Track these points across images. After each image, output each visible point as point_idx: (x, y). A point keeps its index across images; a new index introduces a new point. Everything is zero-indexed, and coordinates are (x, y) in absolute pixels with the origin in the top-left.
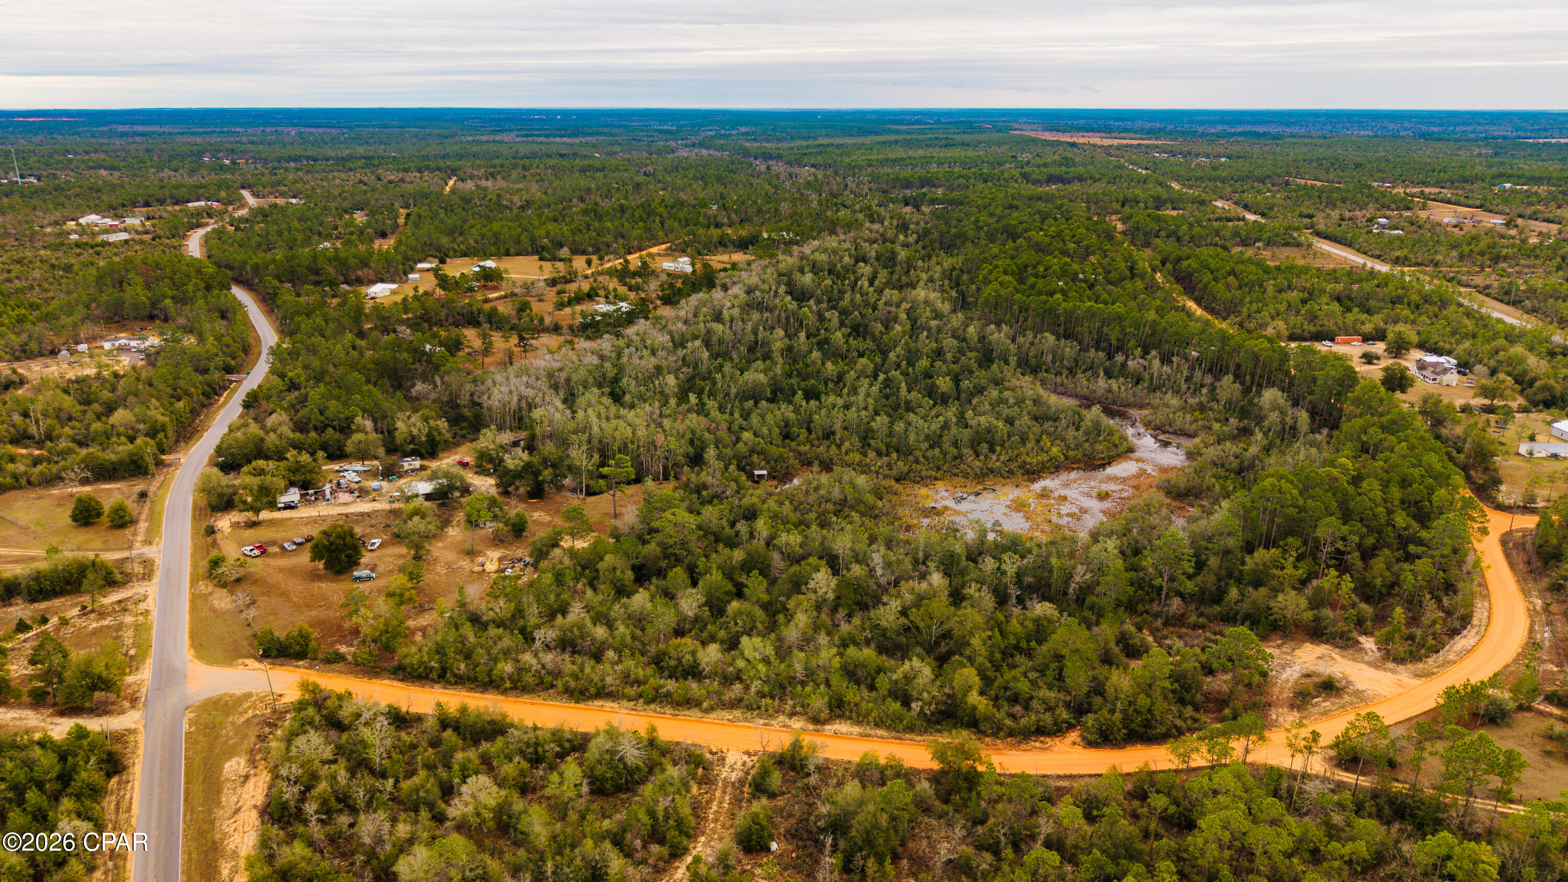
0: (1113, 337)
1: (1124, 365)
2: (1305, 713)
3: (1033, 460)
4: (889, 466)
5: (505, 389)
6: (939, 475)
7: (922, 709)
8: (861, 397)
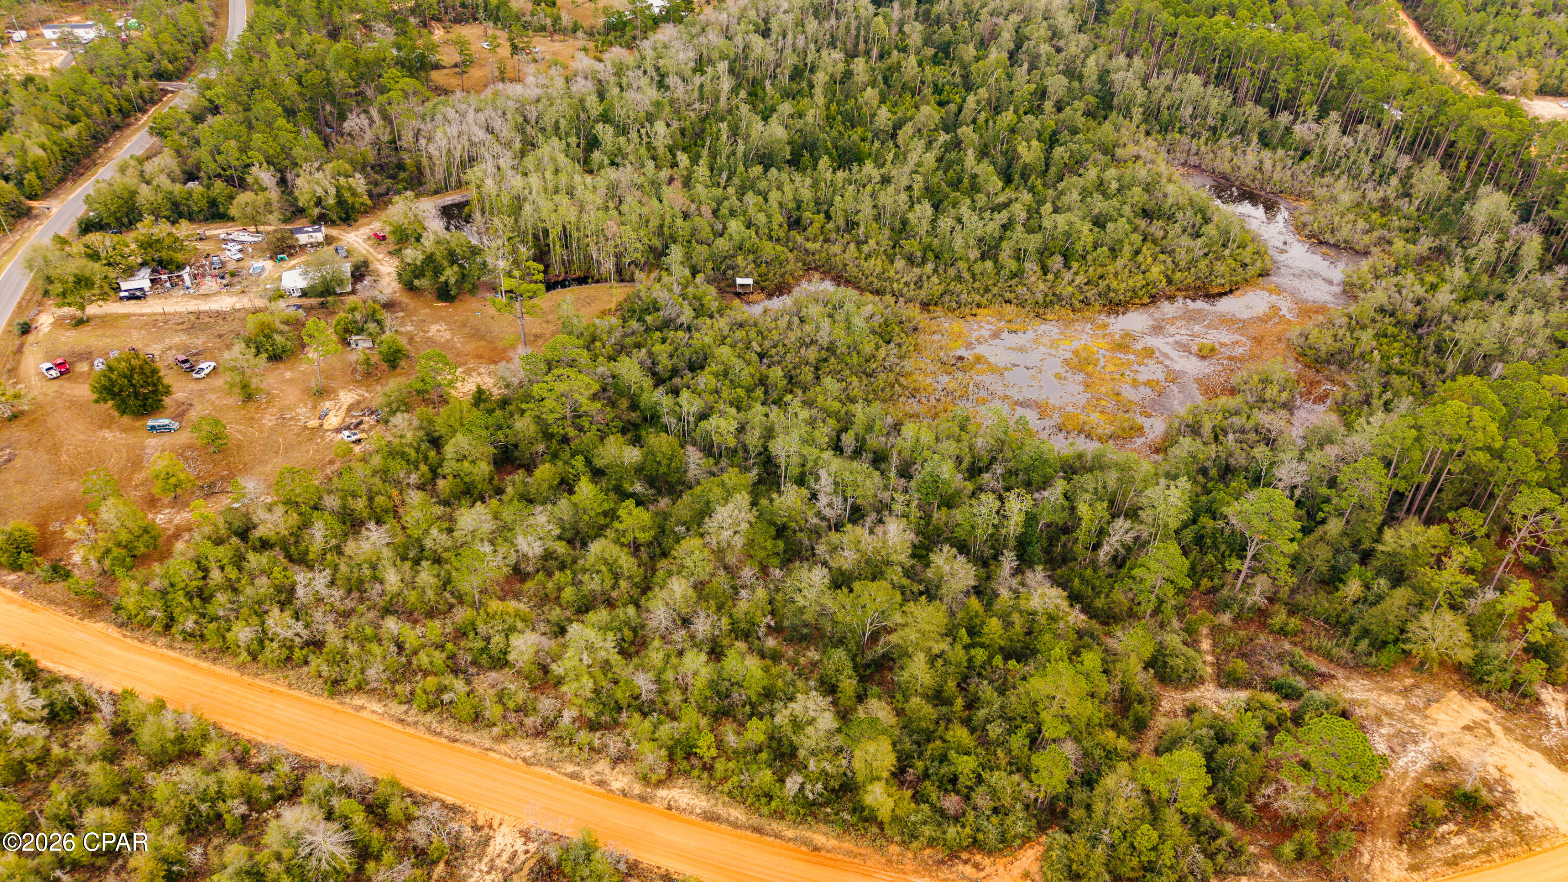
0: (1282, 87)
1: (1288, 130)
2: (1421, 856)
3: (1120, 287)
4: (919, 284)
5: (453, 130)
6: (984, 301)
7: (802, 788)
8: (907, 169)
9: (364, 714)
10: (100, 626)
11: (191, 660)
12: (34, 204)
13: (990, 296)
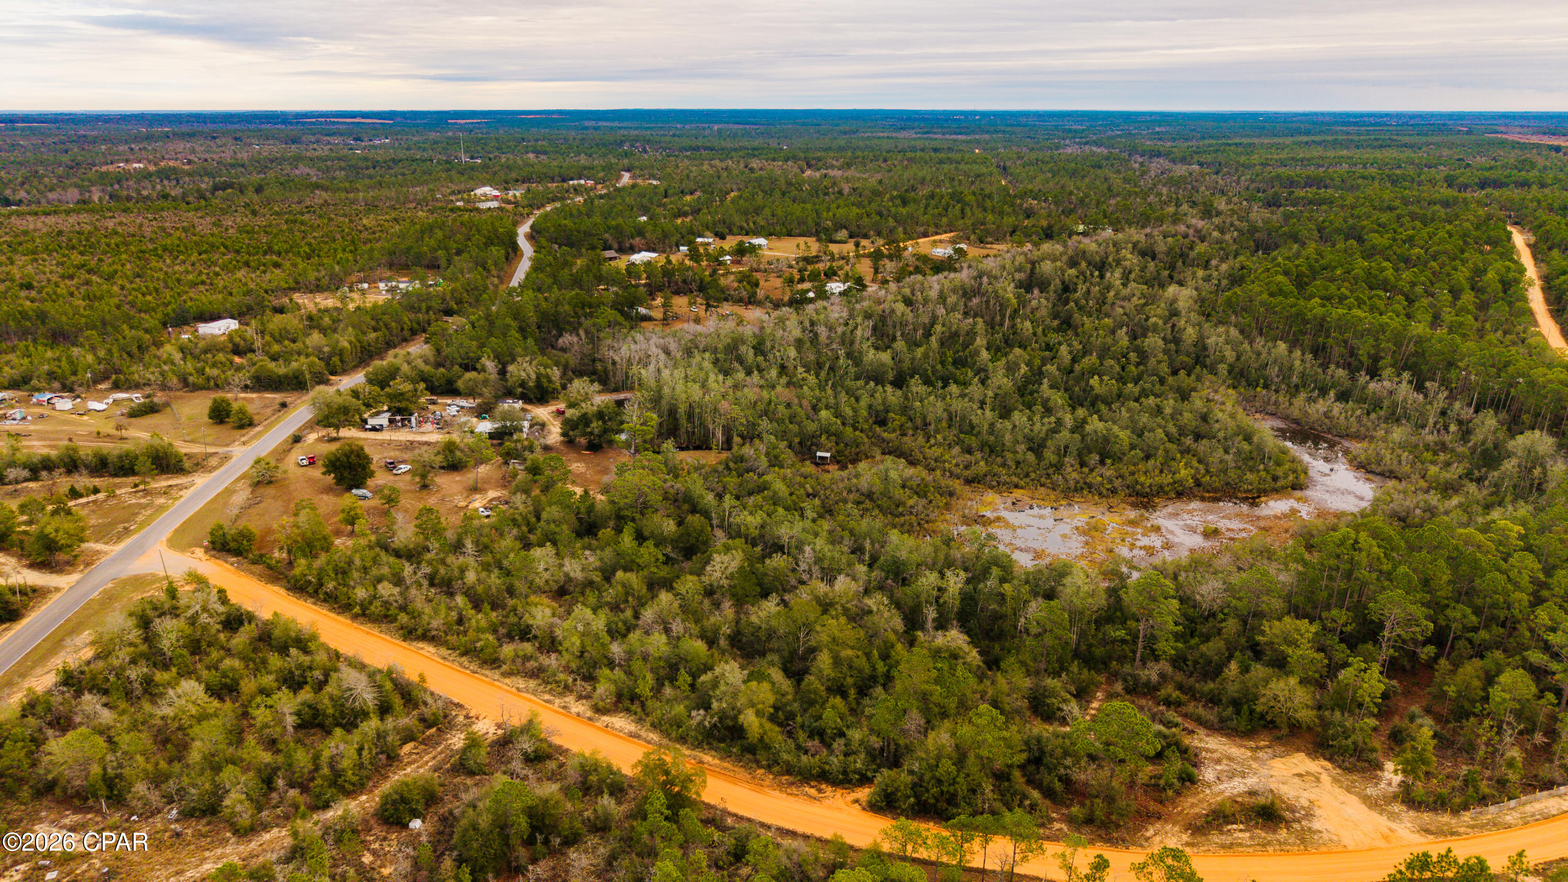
3: (1148, 482)
7: (704, 719)
9: (422, 652)
10: (276, 588)
11: (325, 612)
12: (333, 378)
13: (1028, 480)
